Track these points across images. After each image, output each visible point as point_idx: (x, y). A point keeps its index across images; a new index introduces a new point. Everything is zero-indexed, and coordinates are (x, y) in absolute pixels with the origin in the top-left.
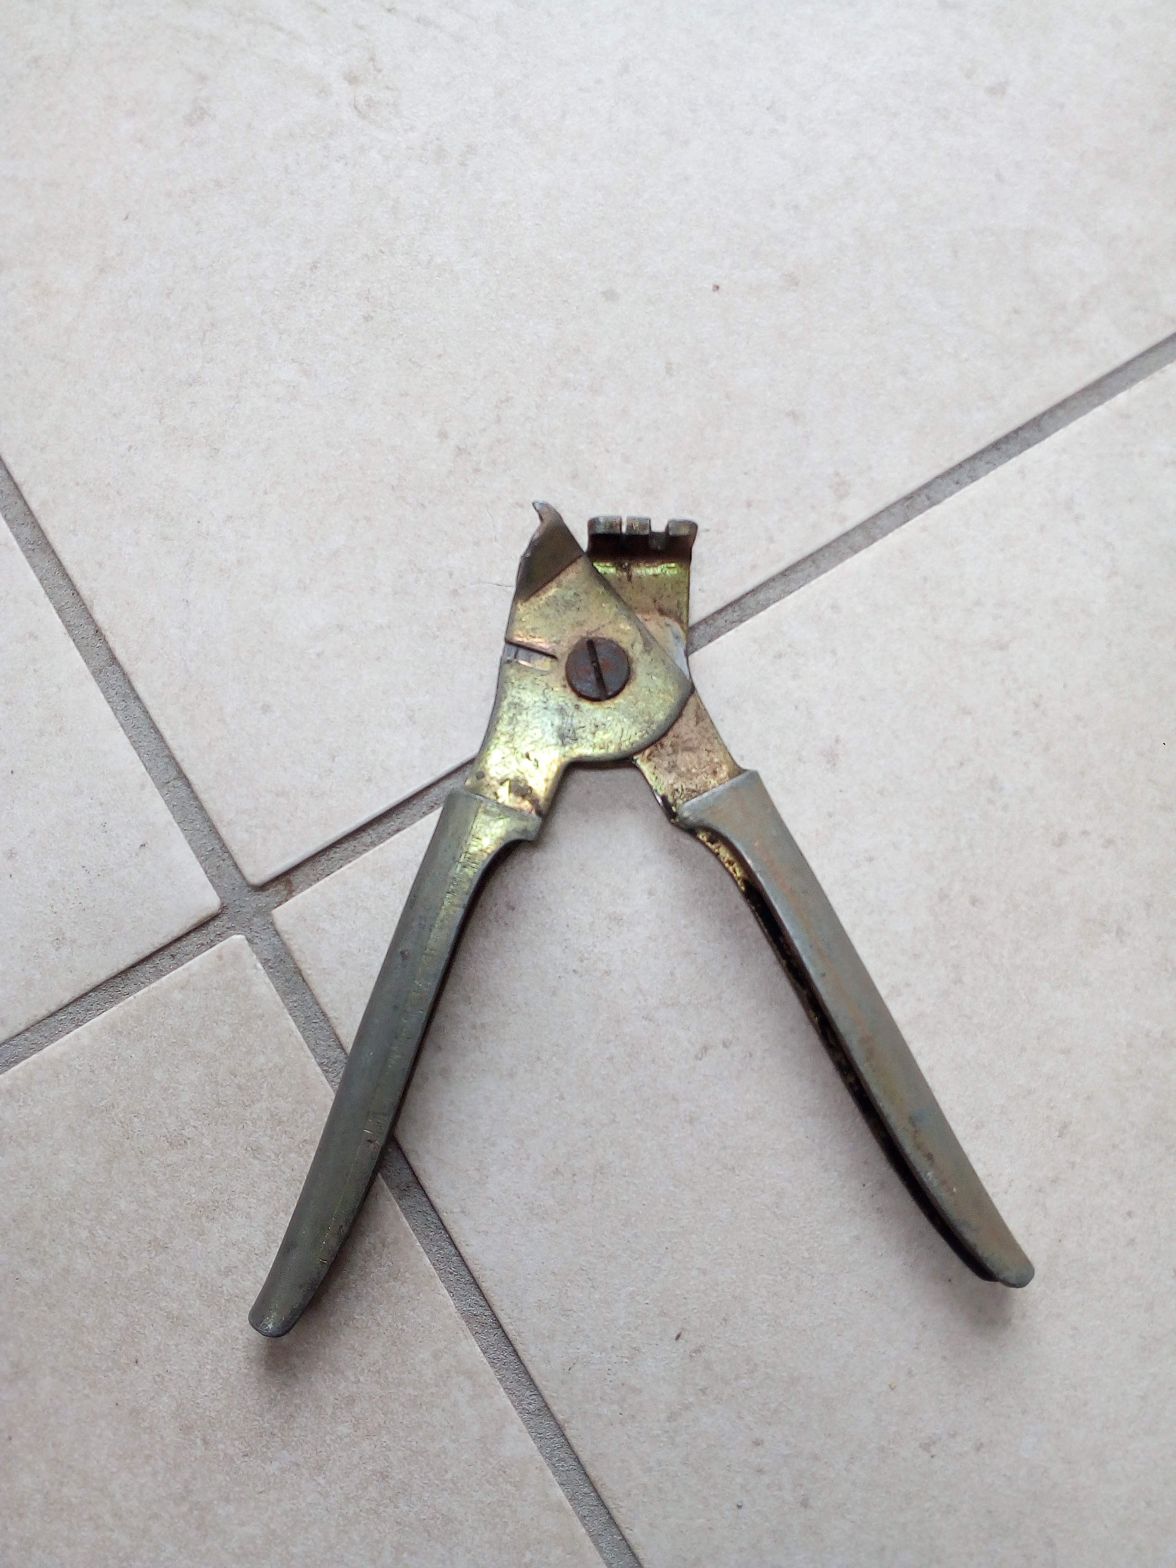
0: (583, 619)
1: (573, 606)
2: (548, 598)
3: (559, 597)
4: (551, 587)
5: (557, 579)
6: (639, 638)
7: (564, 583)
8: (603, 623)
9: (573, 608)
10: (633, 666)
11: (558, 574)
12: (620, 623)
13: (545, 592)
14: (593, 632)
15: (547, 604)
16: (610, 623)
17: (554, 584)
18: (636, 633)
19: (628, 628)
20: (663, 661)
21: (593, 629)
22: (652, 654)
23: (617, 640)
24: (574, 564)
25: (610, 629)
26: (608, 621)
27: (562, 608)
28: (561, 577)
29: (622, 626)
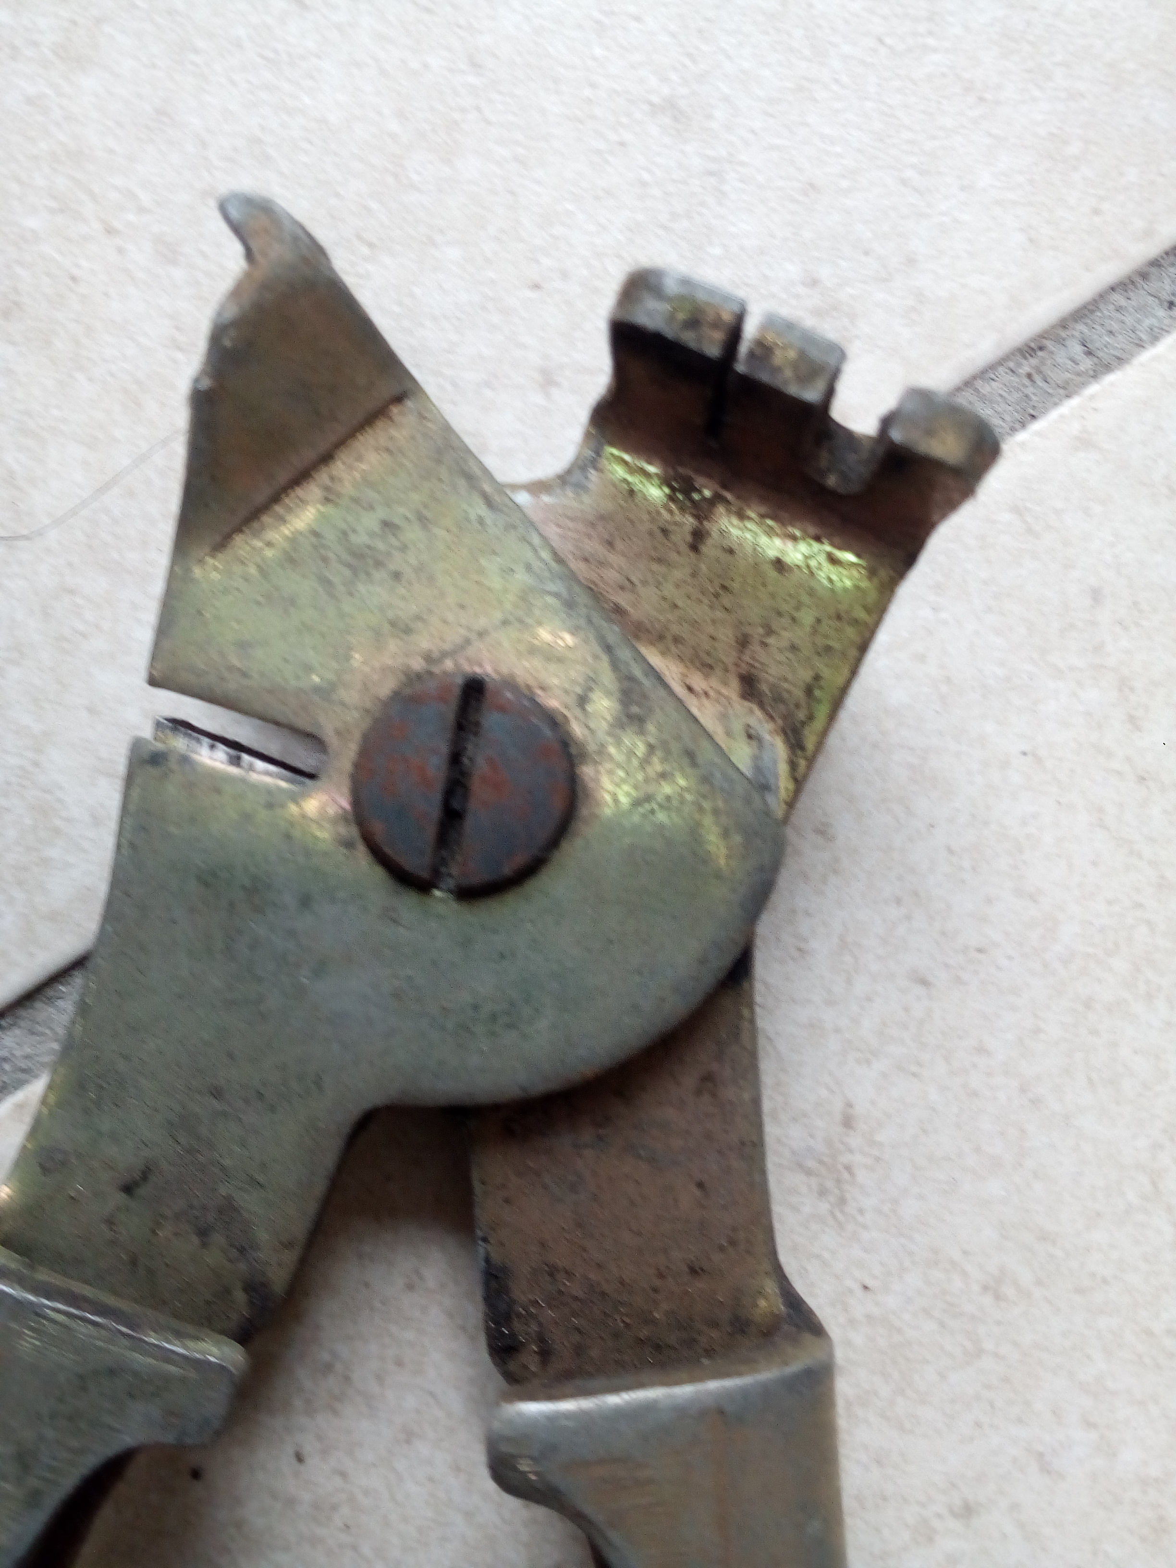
0: (414, 608)
1: (379, 564)
2: (293, 540)
3: (330, 536)
4: (303, 502)
5: (323, 476)
6: (607, 677)
7: (347, 488)
8: (482, 622)
9: (379, 575)
10: (587, 771)
11: (327, 458)
12: (540, 623)
13: (283, 520)
14: (444, 655)
15: (290, 559)
16: (505, 623)
17: (312, 491)
18: (596, 657)
19: (569, 639)
20: (690, 755)
21: (447, 647)
22: (651, 727)
23: (531, 682)
24: (380, 424)
25: (506, 643)
26: (498, 616)
27: (338, 574)
28: (338, 467)
29: (544, 634)
